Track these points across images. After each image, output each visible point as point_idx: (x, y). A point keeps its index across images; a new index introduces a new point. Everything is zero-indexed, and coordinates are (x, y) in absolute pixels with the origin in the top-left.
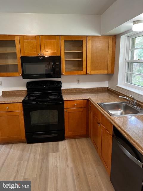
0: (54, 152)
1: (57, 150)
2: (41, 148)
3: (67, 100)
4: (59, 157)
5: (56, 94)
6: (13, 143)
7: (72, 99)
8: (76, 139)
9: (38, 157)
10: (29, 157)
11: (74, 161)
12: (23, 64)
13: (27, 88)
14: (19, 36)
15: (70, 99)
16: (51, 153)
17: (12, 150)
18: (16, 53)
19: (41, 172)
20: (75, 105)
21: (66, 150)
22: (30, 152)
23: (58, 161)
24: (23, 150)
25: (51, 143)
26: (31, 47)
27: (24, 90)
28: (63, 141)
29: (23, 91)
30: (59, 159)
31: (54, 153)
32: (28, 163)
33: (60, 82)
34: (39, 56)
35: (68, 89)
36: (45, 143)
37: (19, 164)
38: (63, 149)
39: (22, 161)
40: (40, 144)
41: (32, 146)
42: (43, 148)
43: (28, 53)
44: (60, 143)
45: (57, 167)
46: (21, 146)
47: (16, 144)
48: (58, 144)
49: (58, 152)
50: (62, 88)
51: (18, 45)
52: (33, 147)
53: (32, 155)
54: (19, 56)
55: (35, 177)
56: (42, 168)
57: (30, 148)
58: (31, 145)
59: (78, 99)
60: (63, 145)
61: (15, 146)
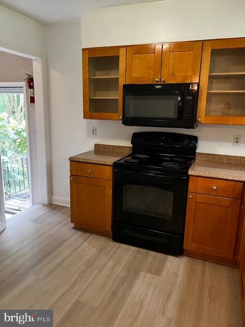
0: (151, 273)
1: (158, 272)
2: (131, 256)
3: (195, 174)
4: (156, 286)
5: (180, 160)
6: (93, 233)
7: (207, 174)
8: (208, 263)
9: (119, 270)
10: (106, 264)
11: (182, 306)
12: (126, 97)
13: (132, 143)
14: (126, 47)
15: (203, 175)
16: (144, 273)
17: (86, 244)
18: (118, 78)
19: (110, 302)
20: (212, 190)
21: (176, 276)
22: (111, 257)
23: (150, 293)
24: (101, 250)
25: (153, 253)
26: (144, 66)
27: (127, 147)
28: (177, 257)
29: (126, 149)
30: (154, 291)
31: (149, 275)
32: (96, 275)
33: (195, 139)
34: (155, 83)
35: (210, 154)
36: (143, 250)
37: (84, 271)
38: (170, 272)
39: (90, 269)
40: (134, 248)
41: (118, 248)
42: (134, 257)
43: (138, 77)
44: (171, 259)
45: (142, 306)
46: (102, 241)
47: (96, 236)
48: (164, 260)
49: (158, 275)
50: (198, 151)
51: (122, 65)
52: (119, 250)
53: (111, 263)
54: (122, 83)
55: (96, 306)
56: (114, 294)
57: (114, 249)
58: (118, 244)
59: (221, 177)
60: (175, 266)
61: (93, 238)
